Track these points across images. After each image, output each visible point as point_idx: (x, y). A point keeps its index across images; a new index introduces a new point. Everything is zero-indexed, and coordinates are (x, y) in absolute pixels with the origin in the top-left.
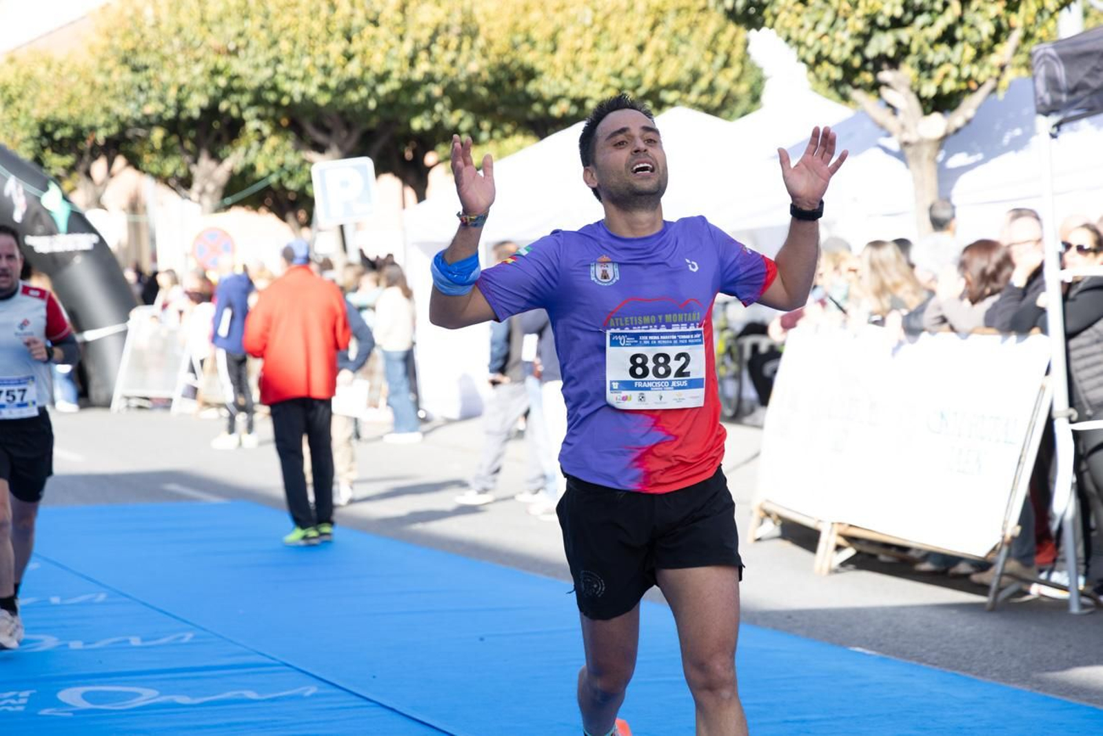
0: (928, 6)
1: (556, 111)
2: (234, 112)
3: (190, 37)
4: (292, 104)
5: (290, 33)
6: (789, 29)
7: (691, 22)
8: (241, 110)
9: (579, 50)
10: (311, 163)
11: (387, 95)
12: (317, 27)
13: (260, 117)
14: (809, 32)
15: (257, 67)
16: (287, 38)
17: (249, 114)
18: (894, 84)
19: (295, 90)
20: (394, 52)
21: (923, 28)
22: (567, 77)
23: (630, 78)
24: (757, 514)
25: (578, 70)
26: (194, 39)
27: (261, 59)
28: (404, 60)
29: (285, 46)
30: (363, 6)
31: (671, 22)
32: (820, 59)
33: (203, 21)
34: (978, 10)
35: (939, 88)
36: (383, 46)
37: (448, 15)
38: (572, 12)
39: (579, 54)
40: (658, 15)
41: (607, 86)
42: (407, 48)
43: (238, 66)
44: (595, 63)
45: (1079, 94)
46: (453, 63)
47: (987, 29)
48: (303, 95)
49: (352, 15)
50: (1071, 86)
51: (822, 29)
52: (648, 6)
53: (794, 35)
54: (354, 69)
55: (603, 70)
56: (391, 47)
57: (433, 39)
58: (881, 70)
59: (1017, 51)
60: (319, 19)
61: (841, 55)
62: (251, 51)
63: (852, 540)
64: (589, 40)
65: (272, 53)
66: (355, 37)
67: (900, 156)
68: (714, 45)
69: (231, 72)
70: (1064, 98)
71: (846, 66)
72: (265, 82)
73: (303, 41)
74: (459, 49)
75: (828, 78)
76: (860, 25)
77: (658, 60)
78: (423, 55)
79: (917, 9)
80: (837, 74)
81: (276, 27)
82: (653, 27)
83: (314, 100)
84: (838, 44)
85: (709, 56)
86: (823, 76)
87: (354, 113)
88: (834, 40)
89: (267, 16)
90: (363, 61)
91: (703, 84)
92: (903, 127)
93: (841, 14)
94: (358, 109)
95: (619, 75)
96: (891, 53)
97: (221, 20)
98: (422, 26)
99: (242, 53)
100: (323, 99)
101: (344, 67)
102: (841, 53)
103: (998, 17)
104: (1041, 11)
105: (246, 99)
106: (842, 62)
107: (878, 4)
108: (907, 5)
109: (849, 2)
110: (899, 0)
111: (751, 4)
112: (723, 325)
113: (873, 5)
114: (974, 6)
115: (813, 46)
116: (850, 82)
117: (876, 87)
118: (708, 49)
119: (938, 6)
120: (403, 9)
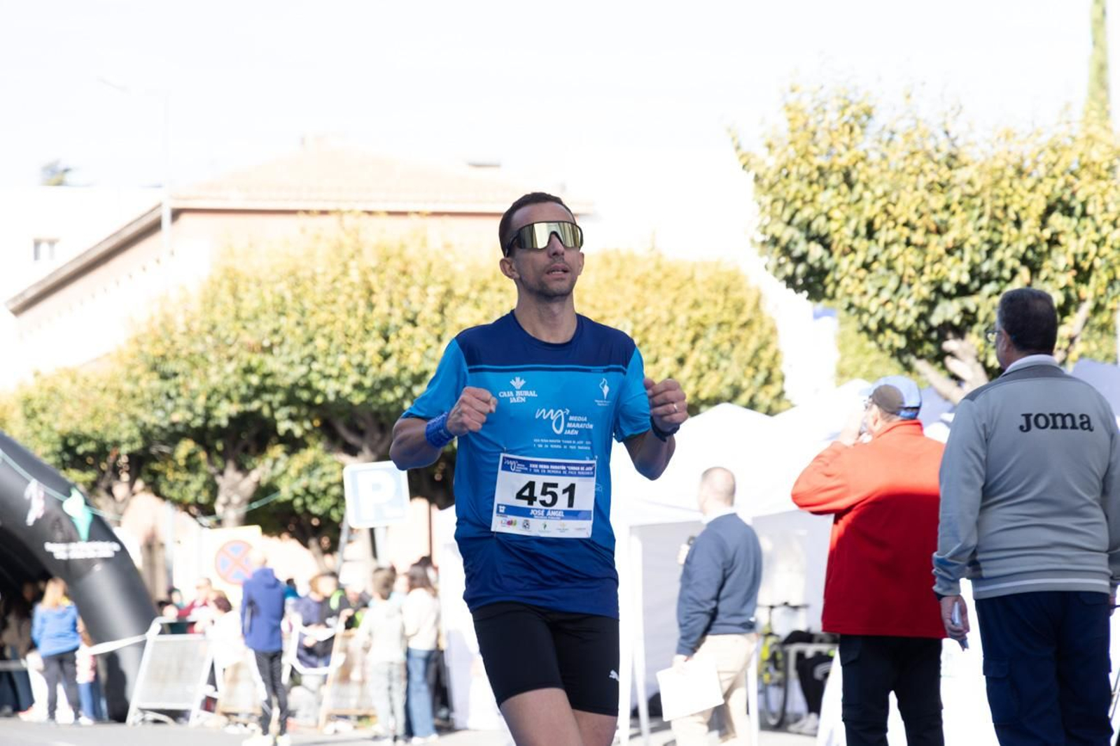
0: (996, 275)
2: (266, 412)
3: (224, 334)
4: (325, 405)
5: (326, 330)
6: (850, 295)
7: (733, 337)
8: (273, 410)
10: (342, 467)
12: (354, 324)
13: (292, 418)
14: (871, 298)
15: (291, 364)
16: (324, 336)
17: (281, 414)
18: (960, 354)
19: (330, 388)
20: (431, 353)
21: (990, 296)
26: (228, 336)
27: (296, 357)
29: (321, 343)
30: (401, 305)
32: (883, 326)
33: (237, 318)
34: (1046, 279)
36: (422, 347)
40: (699, 329)
43: (272, 363)
48: (338, 393)
49: (390, 315)
51: (885, 295)
53: (856, 300)
54: (390, 368)
56: (429, 347)
58: (946, 339)
59: (1087, 322)
60: (356, 316)
61: (905, 323)
62: (285, 349)
65: (307, 351)
66: (392, 336)
68: (755, 360)
69: (265, 370)
71: (908, 333)
72: (299, 380)
73: (339, 339)
75: (891, 347)
76: (926, 292)
79: (984, 277)
80: (900, 342)
81: (312, 322)
82: (694, 341)
83: (349, 399)
84: (902, 311)
86: (886, 345)
87: (385, 412)
88: (898, 307)
89: (303, 313)
90: (399, 360)
93: (906, 279)
94: (393, 408)
96: (957, 321)
97: (256, 317)
99: (276, 350)
100: (358, 398)
101: (380, 366)
102: (905, 320)
103: (1067, 288)
104: (1112, 282)
105: (279, 397)
106: (906, 330)
107: (944, 269)
108: (974, 273)
109: (914, 267)
110: (966, 266)
111: (811, 271)
112: (767, 630)
113: (939, 271)
114: (1043, 275)
115: (876, 313)
116: (913, 352)
117: (940, 357)
118: (749, 364)
119: (1006, 274)
120: (441, 310)
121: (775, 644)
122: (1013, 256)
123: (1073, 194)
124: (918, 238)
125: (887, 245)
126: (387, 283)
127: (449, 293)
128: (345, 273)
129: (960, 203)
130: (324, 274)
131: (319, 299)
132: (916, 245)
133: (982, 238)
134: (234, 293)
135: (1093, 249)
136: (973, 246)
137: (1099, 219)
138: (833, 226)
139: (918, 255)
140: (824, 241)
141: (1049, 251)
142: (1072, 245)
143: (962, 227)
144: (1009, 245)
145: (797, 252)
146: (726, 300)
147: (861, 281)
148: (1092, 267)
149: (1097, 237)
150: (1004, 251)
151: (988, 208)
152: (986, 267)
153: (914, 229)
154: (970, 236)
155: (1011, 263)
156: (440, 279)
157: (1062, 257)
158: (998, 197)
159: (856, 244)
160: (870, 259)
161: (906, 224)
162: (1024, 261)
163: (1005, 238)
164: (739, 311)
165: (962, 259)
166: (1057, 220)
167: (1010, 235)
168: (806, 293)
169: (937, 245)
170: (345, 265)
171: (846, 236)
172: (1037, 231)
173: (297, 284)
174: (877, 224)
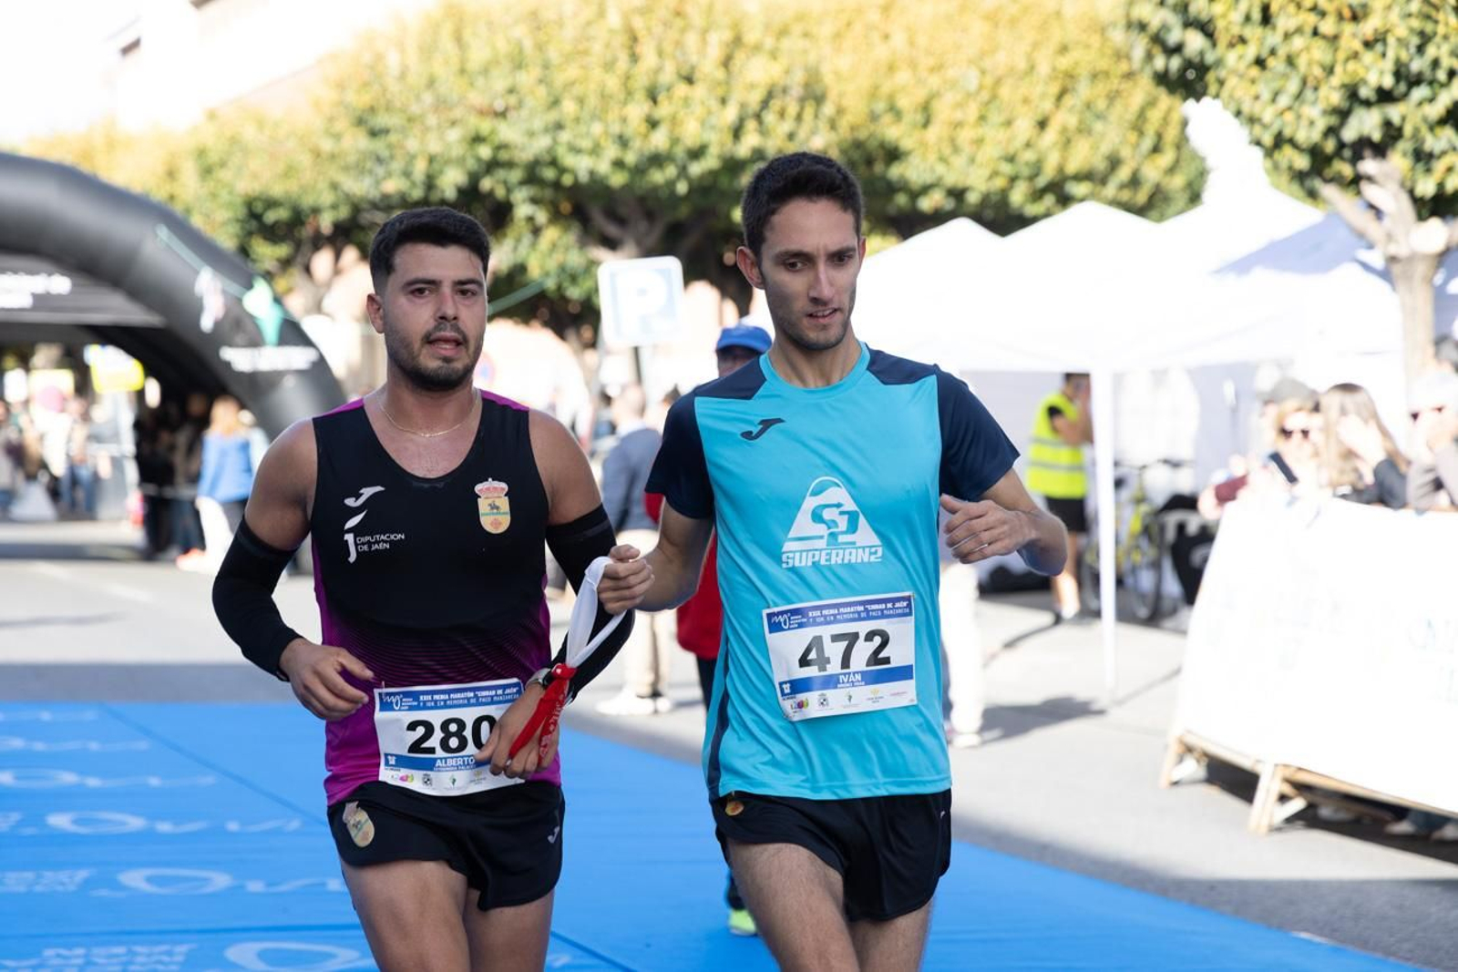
0: (1428, 74)
1: (927, 204)
2: (500, 193)
3: (445, 92)
4: (576, 186)
5: (576, 90)
6: (1239, 100)
7: (1111, 91)
9: (958, 125)
10: (599, 264)
11: (702, 177)
12: (613, 83)
13: (534, 201)
14: (1266, 105)
15: (531, 134)
16: (573, 97)
17: (519, 196)
18: (1379, 178)
19: (581, 167)
20: (713, 120)
21: (1420, 104)
22: (943, 160)
23: (1027, 164)
24: (1175, 749)
25: (956, 149)
26: (450, 95)
27: (538, 124)
28: (726, 130)
29: (569, 107)
30: (674, 56)
31: (1084, 90)
32: (1280, 141)
33: (462, 71)
35: (1441, 186)
36: (699, 110)
37: (787, 72)
38: (951, 73)
39: (958, 129)
40: (1066, 81)
41: (995, 174)
42: (730, 114)
43: (508, 132)
44: (979, 142)
46: (791, 136)
48: (592, 173)
49: (658, 70)
51: (1284, 101)
52: (1054, 69)
53: (1246, 109)
54: (659, 140)
55: (990, 152)
56: (709, 113)
57: (765, 104)
58: (1362, 159)
60: (615, 72)
61: (1308, 138)
62: (524, 113)
63: (1302, 788)
64: (972, 111)
65: (552, 116)
66: (661, 98)
67: (1385, 275)
69: (498, 140)
71: (1315, 152)
72: (541, 154)
73: (593, 101)
74: (799, 118)
75: (1290, 168)
76: (1336, 98)
77: (1064, 139)
78: (751, 125)
79: (1413, 79)
80: (1302, 162)
81: (560, 78)
82: (1060, 97)
83: (606, 180)
84: (1304, 123)
85: (1133, 137)
86: (1284, 164)
87: (657, 199)
88: (1299, 117)
89: (546, 66)
90: (672, 132)
91: (1124, 174)
92: (1390, 237)
93: (1311, 82)
94: (664, 194)
95: (1011, 159)
96: (1377, 136)
97: (486, 71)
98: (752, 86)
99: (512, 115)
100: (618, 180)
101: (646, 136)
102: (1309, 134)
105: (515, 176)
106: (1311, 146)
107: (1362, 73)
108: (1400, 73)
109: (1324, 68)
110: (1389, 65)
111: (1188, 64)
112: (1140, 493)
113: (1355, 71)
115: (1271, 124)
116: (1320, 174)
117: (1355, 182)
118: (1132, 127)
119: (1442, 75)
120: (726, 63)
121: (1147, 515)
122: (1451, 52)
124: (1328, 27)
125: (1287, 36)
126: (658, 29)
127: (737, 41)
128: (601, 14)
130: (574, 15)
131: (568, 48)
132: (1324, 37)
133: (1412, 30)
134: (459, 39)
136: (1399, 40)
138: (1218, 9)
139: (1328, 50)
140: (1206, 29)
143: (1386, 14)
144: (1446, 37)
145: (1170, 42)
147: (1253, 81)
150: (1439, 46)
152: (1417, 65)
153: (1323, 14)
154: (1395, 25)
155: (1448, 61)
156: (725, 21)
159: (1247, 32)
160: (1264, 54)
163: (1441, 29)
165: (1384, 55)
167: (1447, 24)
168: (1181, 93)
169: (1351, 37)
170: (602, 5)
171: (1235, 23)
173: (539, 28)
174: (1274, 8)
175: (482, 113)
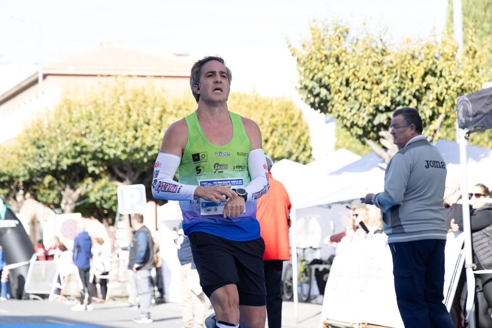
0: (402, 102)
2: (83, 163)
3: (64, 128)
4: (109, 160)
5: (110, 127)
6: (339, 111)
8: (86, 162)
10: (117, 187)
11: (152, 156)
12: (122, 124)
13: (95, 165)
14: (348, 113)
15: (94, 142)
16: (109, 129)
17: (90, 164)
18: (386, 137)
19: (111, 153)
20: (156, 137)
26: (66, 129)
27: (96, 139)
29: (107, 132)
30: (143, 116)
31: (280, 130)
32: (353, 125)
33: (71, 121)
34: (424, 104)
36: (152, 134)
40: (274, 127)
43: (86, 141)
45: (478, 117)
47: (429, 113)
48: (115, 155)
49: (138, 120)
50: (474, 113)
51: (354, 111)
52: (270, 122)
53: (341, 114)
54: (138, 144)
56: (155, 134)
58: (380, 131)
60: (123, 121)
61: (362, 124)
62: (92, 135)
65: (101, 136)
66: (139, 129)
68: (299, 141)
69: (83, 144)
70: (471, 119)
71: (364, 128)
72: (97, 149)
73: (115, 131)
75: (356, 134)
76: (371, 110)
79: (397, 103)
80: (360, 132)
81: (104, 123)
82: (272, 132)
83: (120, 157)
84: (361, 118)
85: (297, 146)
86: (354, 133)
87: (137, 164)
88: (359, 117)
89: (99, 119)
90: (142, 140)
93: (363, 104)
94: (139, 162)
96: (385, 123)
97: (79, 121)
99: (87, 136)
100: (124, 157)
101: (133, 143)
102: (362, 122)
103: (433, 108)
104: (453, 106)
105: (89, 156)
107: (380, 100)
108: (393, 101)
109: (366, 99)
110: (389, 99)
111: (322, 101)
112: (302, 258)
113: (378, 101)
114: (423, 102)
115: (350, 119)
116: (366, 136)
117: (378, 139)
118: (296, 142)
119: (407, 102)
120: (161, 118)
121: (306, 265)
122: (410, 94)
123: (436, 67)
124: (368, 86)
125: (354, 89)
126: (137, 106)
127: (164, 111)
128: (118, 102)
129: (387, 71)
130: (109, 102)
131: (106, 113)
132: (367, 89)
133: (396, 87)
134: (69, 110)
135: (445, 91)
136: (392, 90)
137: (447, 78)
138: (331, 81)
139: (369, 94)
140: (327, 87)
141: (425, 92)
142: (436, 89)
143: (388, 81)
144: (408, 89)
145: (315, 93)
146: (286, 114)
148: (444, 99)
149: (446, 86)
150: (406, 92)
151: (399, 73)
152: (398, 99)
153: (366, 82)
154: (391, 85)
155: (409, 97)
156: (160, 104)
157: (431, 95)
158: (403, 68)
159: (341, 89)
160: (347, 96)
161: (363, 80)
162: (414, 96)
163: (406, 86)
164: (292, 119)
165: (387, 96)
166: (429, 79)
167: (408, 84)
168: (319, 110)
169: (377, 89)
170: (118, 98)
171: (337, 86)
172: (420, 83)
173: (97, 107)
174: (350, 80)
175: (77, 135)
